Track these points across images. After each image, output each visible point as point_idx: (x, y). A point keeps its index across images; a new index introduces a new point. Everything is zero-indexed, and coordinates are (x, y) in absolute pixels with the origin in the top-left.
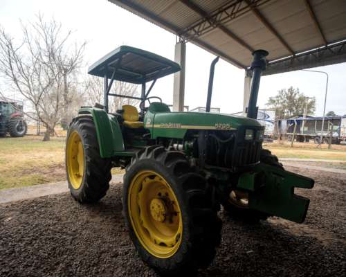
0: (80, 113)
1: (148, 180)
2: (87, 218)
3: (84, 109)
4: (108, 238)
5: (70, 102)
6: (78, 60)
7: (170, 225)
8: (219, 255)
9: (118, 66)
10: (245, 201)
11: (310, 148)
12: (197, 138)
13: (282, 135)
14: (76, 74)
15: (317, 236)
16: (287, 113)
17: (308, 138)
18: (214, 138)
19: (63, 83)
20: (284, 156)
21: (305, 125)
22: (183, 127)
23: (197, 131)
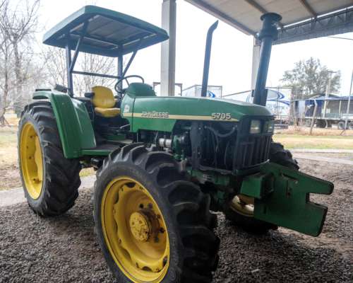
0: (35, 98)
1: (126, 189)
2: (51, 236)
3: (40, 93)
4: (78, 262)
5: (25, 79)
6: (31, 23)
7: (156, 244)
8: (218, 278)
9: (84, 32)
10: (250, 208)
11: (332, 136)
12: (189, 131)
13: (299, 119)
14: (31, 41)
15: (335, 247)
16: (306, 91)
17: (331, 123)
18: (210, 132)
19: (13, 53)
20: (301, 146)
21: (327, 107)
22: (171, 117)
23: (189, 123)
